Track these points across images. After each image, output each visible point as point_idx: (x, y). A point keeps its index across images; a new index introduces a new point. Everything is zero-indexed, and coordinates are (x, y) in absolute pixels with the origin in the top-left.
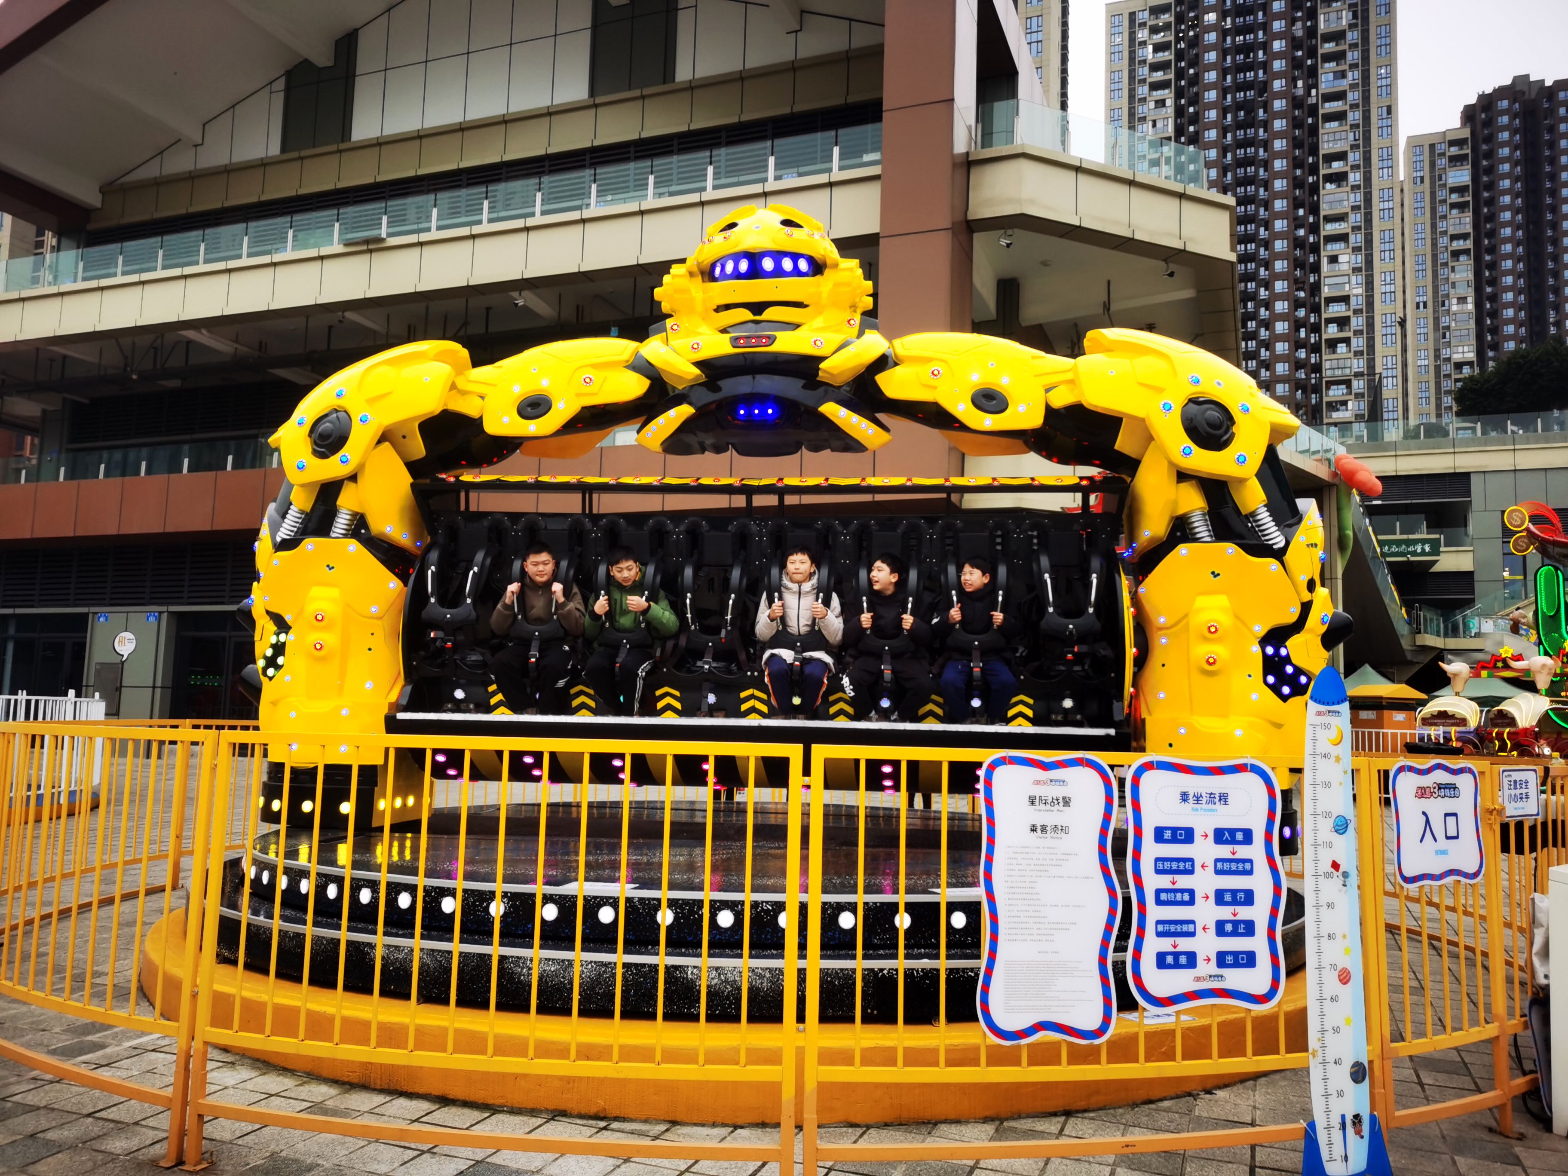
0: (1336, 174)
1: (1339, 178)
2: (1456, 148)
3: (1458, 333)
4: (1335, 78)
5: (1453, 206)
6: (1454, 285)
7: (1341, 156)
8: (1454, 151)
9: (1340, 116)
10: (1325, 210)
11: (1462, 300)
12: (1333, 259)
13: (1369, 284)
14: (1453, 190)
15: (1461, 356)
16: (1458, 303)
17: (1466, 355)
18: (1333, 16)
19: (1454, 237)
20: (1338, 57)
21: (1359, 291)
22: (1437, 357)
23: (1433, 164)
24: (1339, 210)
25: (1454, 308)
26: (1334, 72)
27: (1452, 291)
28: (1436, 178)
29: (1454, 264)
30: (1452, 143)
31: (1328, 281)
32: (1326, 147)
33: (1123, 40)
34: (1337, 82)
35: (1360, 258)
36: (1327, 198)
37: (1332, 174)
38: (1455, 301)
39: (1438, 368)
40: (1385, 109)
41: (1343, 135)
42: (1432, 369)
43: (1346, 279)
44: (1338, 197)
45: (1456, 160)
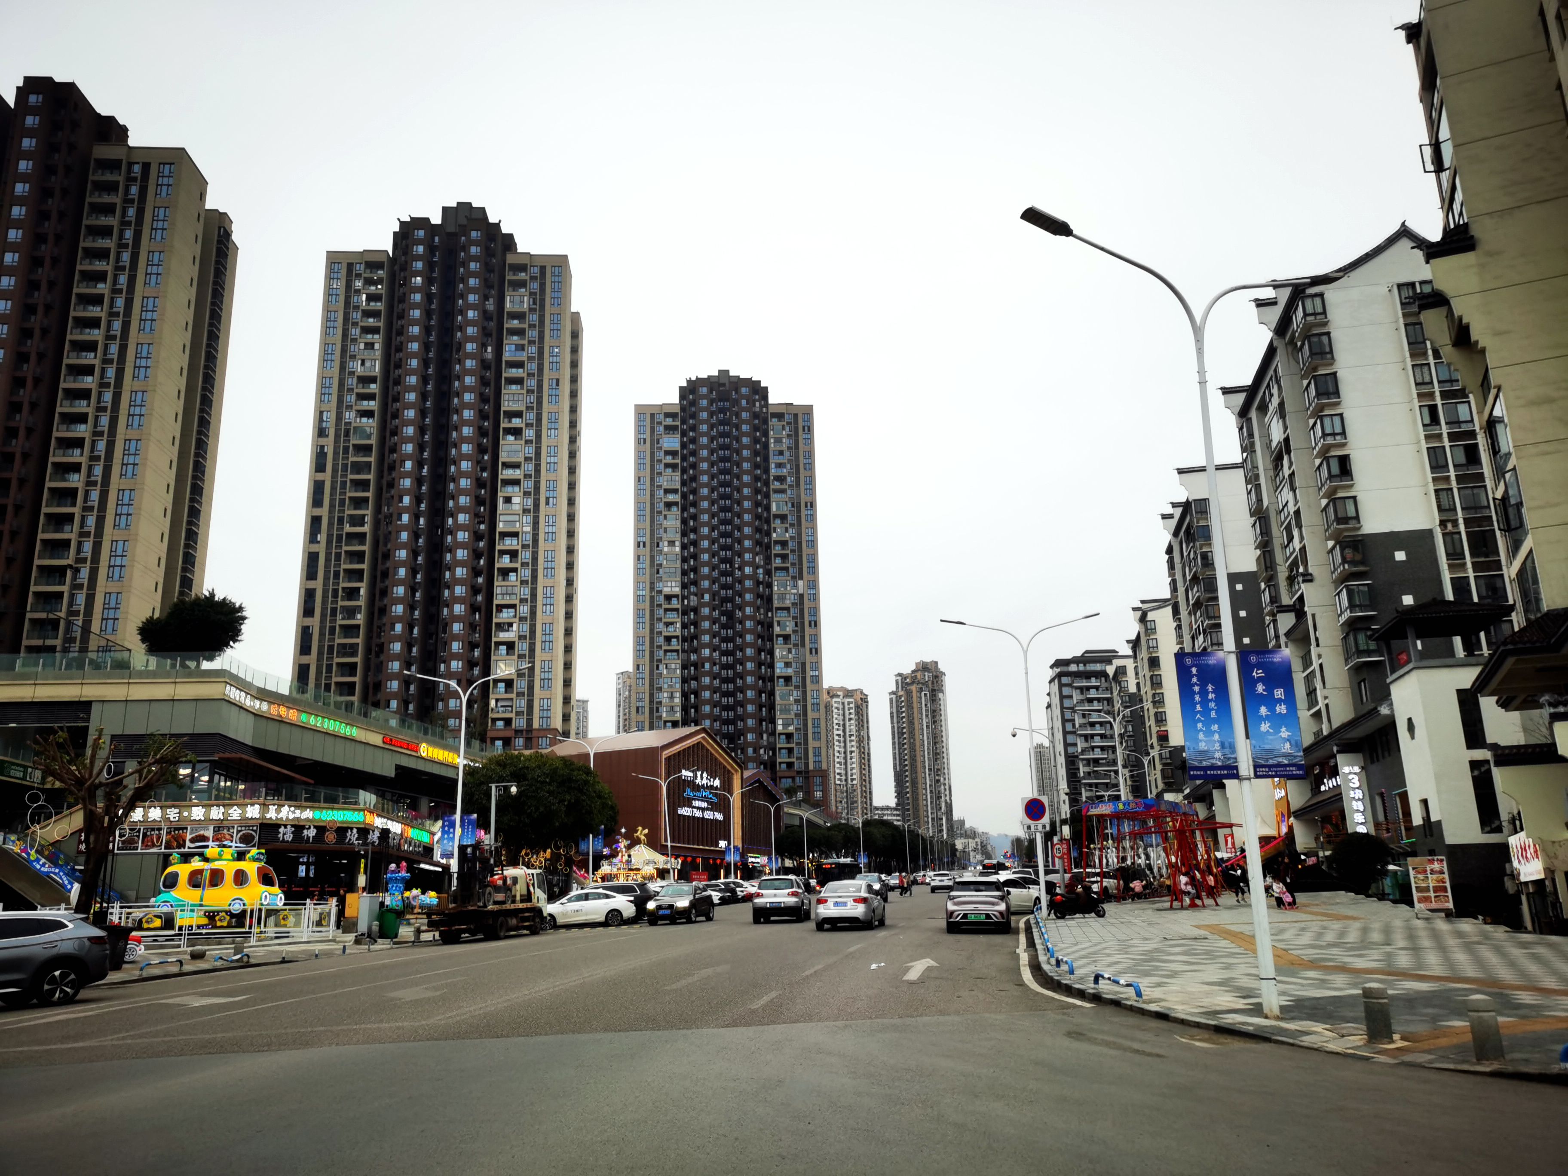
0: (515, 429)
1: (517, 432)
2: (671, 420)
3: (667, 570)
4: (516, 349)
5: (667, 466)
6: (665, 530)
7: (519, 414)
8: (669, 421)
9: (519, 381)
10: (503, 457)
11: (672, 543)
12: (508, 500)
13: (536, 524)
14: (667, 453)
15: (669, 589)
16: (669, 546)
17: (674, 589)
18: (517, 299)
19: (667, 491)
20: (520, 332)
21: (528, 529)
22: (652, 589)
23: (652, 430)
24: (513, 459)
25: (666, 549)
26: (516, 345)
27: (664, 535)
28: (655, 442)
29: (666, 513)
30: (667, 415)
31: (502, 518)
32: (506, 406)
33: (339, 285)
34: (519, 353)
35: (530, 502)
36: (505, 448)
37: (510, 428)
38: (666, 543)
39: (652, 598)
40: (554, 381)
41: (521, 397)
42: (648, 598)
43: (516, 518)
44: (514, 448)
45: (669, 429)
